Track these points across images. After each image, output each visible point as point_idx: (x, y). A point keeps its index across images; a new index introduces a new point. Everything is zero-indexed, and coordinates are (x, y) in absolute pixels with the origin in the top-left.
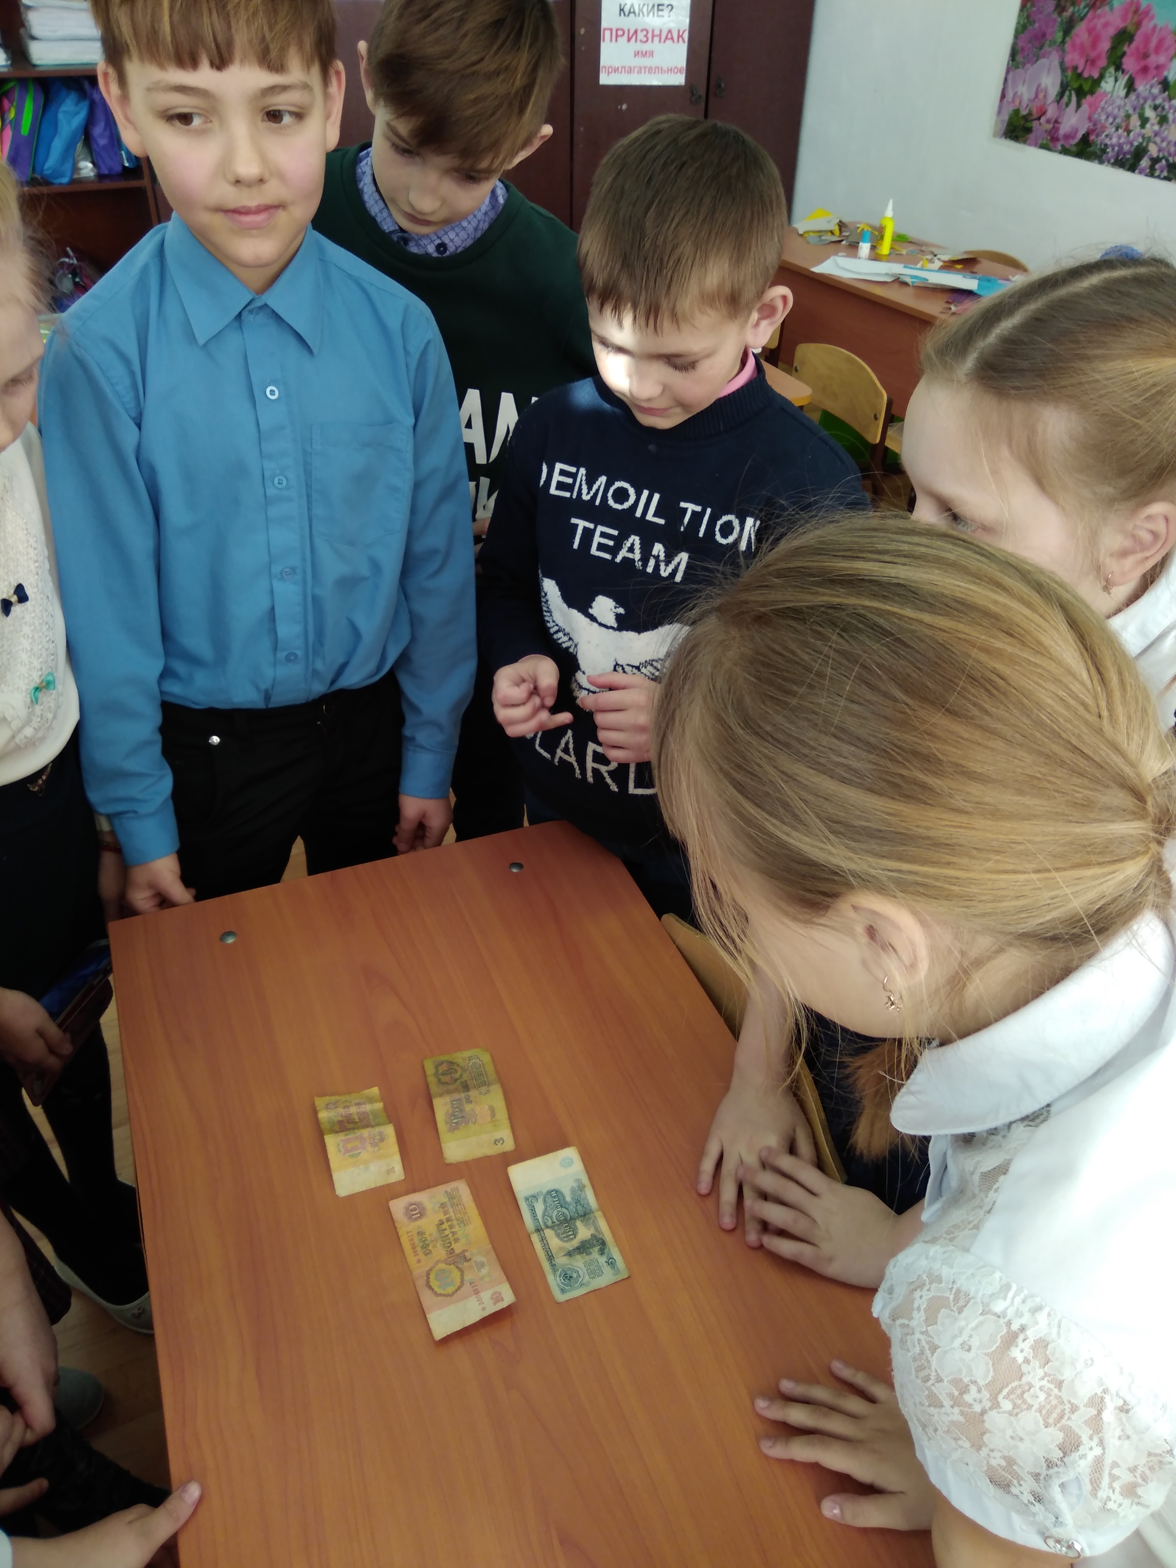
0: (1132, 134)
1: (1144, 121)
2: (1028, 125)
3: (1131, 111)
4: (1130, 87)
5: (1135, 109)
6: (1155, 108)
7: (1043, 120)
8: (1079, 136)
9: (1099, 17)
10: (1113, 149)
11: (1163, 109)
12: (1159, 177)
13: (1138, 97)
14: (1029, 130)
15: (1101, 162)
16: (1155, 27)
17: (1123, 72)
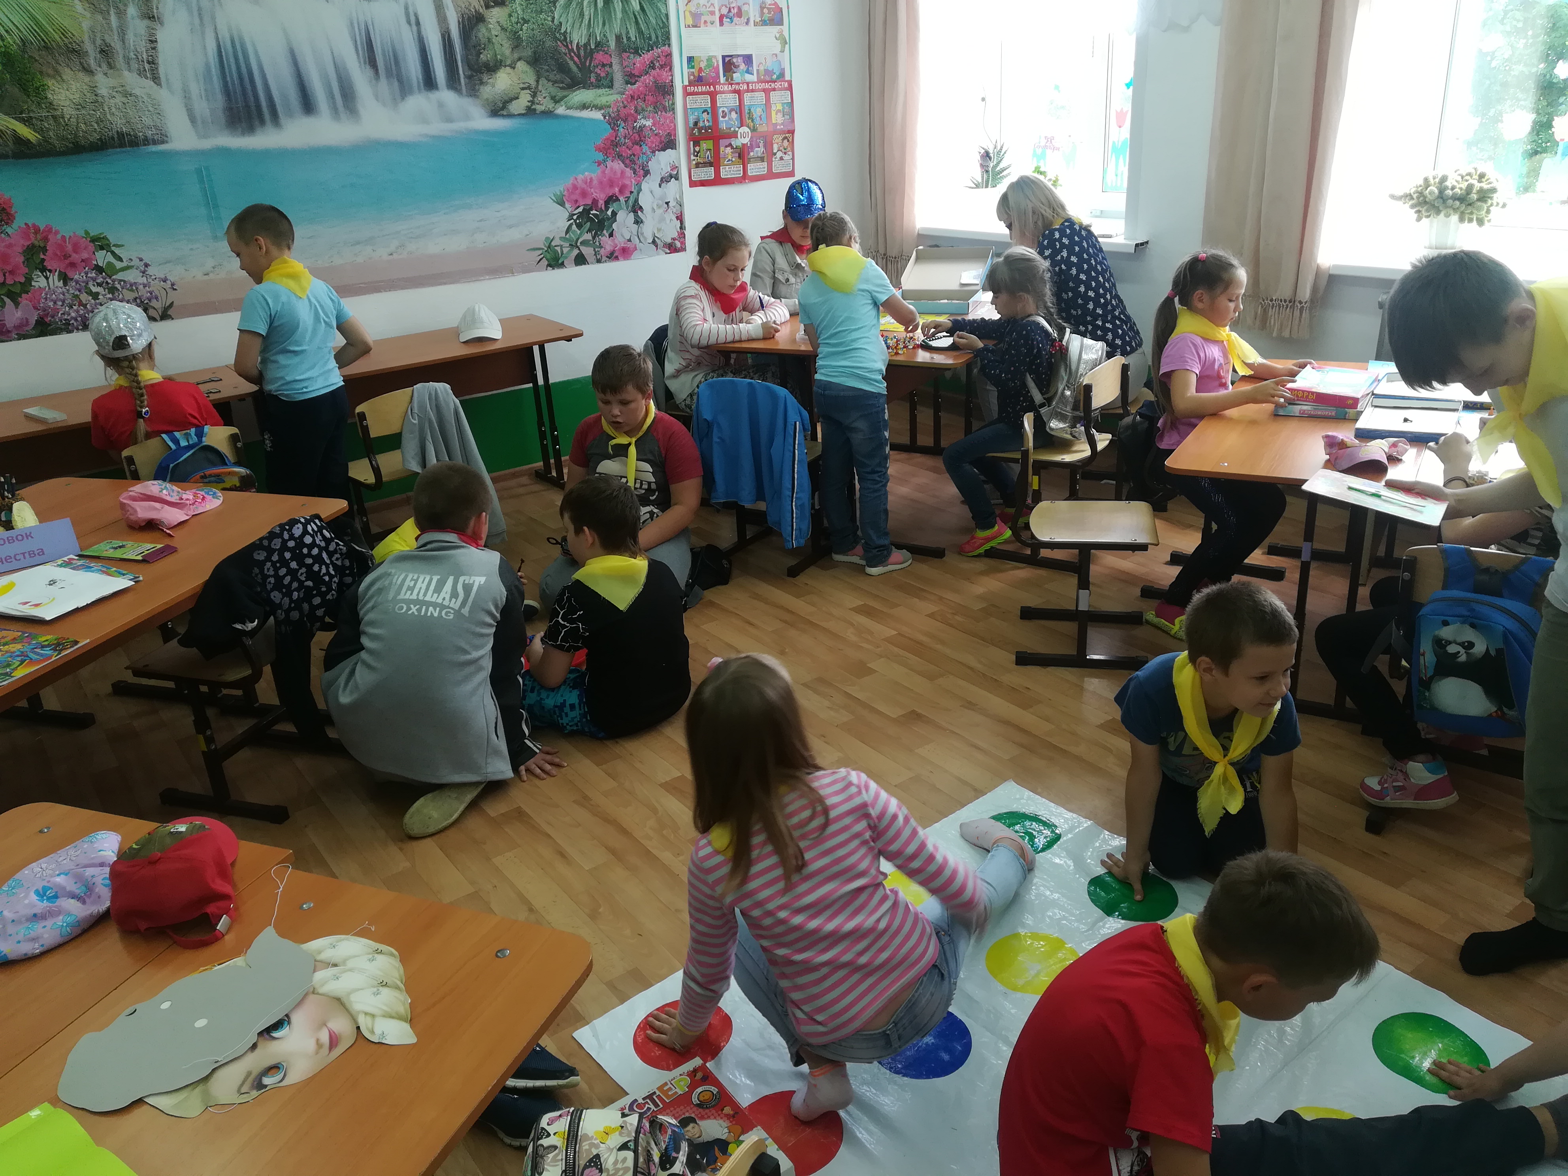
1: (94, 295)
3: (77, 293)
4: (65, 278)
5: (79, 291)
6: (99, 285)
8: (32, 322)
10: (76, 320)
11: (107, 283)
13: (77, 282)
16: (63, 237)
17: (50, 271)
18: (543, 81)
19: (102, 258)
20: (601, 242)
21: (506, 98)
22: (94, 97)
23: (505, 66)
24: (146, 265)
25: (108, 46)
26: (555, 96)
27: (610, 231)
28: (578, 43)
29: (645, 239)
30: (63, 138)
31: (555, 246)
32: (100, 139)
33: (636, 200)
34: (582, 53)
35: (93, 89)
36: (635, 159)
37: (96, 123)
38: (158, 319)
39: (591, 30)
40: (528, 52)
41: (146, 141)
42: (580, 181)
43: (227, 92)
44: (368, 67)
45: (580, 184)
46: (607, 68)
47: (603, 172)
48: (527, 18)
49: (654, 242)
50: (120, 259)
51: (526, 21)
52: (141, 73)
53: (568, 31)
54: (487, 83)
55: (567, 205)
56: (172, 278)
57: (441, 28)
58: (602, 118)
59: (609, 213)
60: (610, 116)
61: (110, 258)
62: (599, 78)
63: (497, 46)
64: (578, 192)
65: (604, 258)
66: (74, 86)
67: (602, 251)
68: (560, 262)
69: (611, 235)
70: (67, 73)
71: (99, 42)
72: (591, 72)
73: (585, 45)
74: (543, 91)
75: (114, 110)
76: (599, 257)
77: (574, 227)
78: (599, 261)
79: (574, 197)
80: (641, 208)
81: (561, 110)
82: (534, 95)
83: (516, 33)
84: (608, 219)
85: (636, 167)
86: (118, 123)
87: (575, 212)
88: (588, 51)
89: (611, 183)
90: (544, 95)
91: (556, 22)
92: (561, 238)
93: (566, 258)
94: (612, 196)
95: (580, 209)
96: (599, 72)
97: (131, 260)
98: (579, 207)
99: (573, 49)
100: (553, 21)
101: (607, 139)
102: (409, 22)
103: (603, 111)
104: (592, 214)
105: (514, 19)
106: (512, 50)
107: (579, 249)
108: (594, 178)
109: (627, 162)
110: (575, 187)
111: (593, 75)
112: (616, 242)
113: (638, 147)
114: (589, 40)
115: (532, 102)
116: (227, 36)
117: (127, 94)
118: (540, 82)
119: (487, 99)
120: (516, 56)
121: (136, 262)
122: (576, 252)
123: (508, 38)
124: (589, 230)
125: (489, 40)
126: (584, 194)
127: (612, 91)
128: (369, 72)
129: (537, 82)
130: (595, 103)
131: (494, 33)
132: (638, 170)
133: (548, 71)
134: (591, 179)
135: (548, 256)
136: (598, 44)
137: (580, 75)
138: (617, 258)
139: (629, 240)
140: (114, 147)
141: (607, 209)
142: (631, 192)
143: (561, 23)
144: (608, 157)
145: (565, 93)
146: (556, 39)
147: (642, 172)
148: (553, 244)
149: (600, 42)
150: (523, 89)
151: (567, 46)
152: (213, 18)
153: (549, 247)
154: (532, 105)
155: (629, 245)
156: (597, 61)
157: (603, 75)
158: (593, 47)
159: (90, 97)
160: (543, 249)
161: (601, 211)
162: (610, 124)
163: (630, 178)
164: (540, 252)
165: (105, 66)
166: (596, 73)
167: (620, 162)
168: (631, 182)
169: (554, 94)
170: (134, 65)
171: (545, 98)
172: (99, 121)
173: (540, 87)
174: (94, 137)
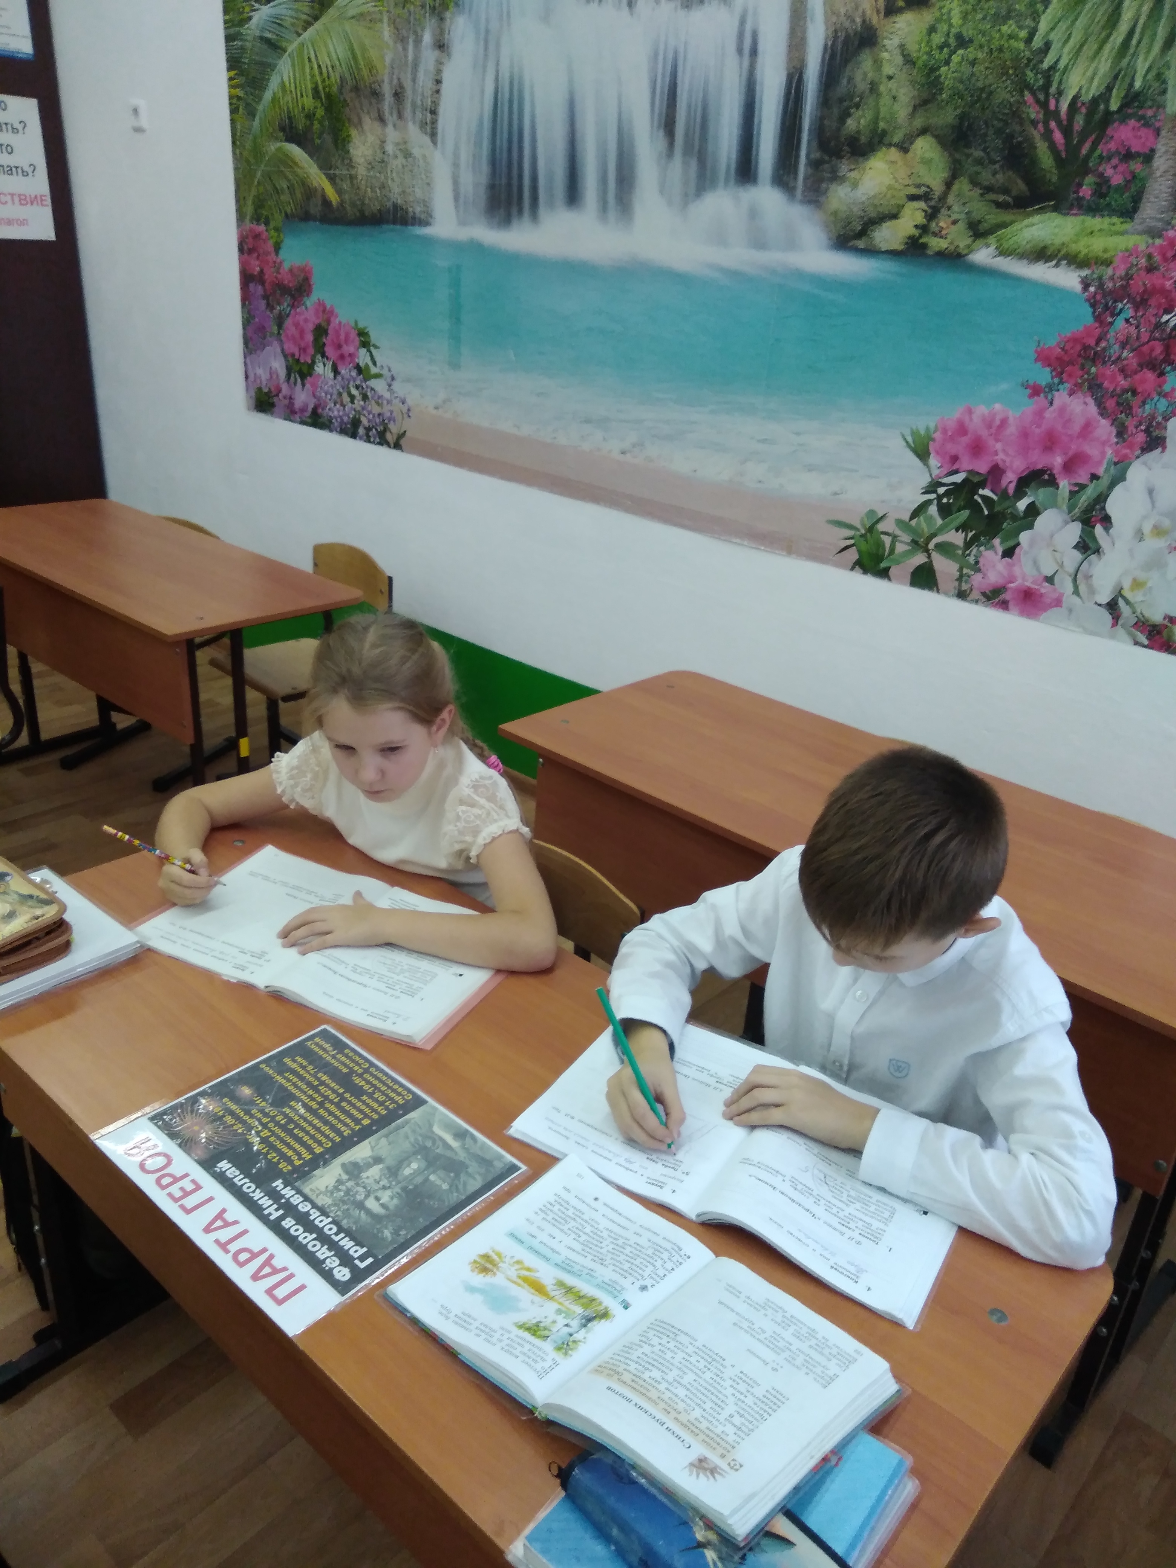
0: (346, 408)
1: (352, 398)
2: (271, 401)
3: (341, 390)
4: (336, 371)
5: (343, 388)
6: (357, 387)
7: (281, 396)
8: (310, 409)
9: (299, 314)
10: (337, 420)
11: (363, 388)
12: (373, 443)
13: (343, 379)
14: (273, 405)
15: (331, 431)
16: (340, 323)
17: (327, 359)
18: (962, 185)
19: (363, 358)
20: (981, 560)
21: (873, 215)
22: (381, 155)
23: (890, 145)
24: (393, 378)
25: (401, 86)
26: (980, 222)
27: (1011, 543)
28: (1076, 98)
29: (1092, 591)
30: (353, 204)
31: (884, 533)
32: (380, 211)
33: (1101, 499)
34: (1079, 121)
35: (383, 145)
36: (1135, 402)
37: (380, 189)
38: (392, 445)
39: (1124, 63)
40: (947, 117)
41: (414, 220)
42: (976, 419)
43: (493, 162)
44: (661, 133)
45: (975, 424)
46: (1135, 166)
47: (1039, 414)
48: (968, 32)
49: (1112, 606)
50: (375, 364)
51: (962, 42)
53: (1061, 65)
54: (842, 180)
55: (934, 461)
56: (410, 402)
57: (790, 60)
58: (1078, 287)
59: (1022, 505)
60: (1101, 286)
61: (368, 360)
62: (1102, 188)
63: (885, 100)
64: (965, 440)
65: (975, 594)
66: (371, 138)
67: (977, 579)
68: (883, 565)
69: (1009, 553)
70: (367, 122)
71: (395, 81)
72: (1086, 172)
73: (1095, 101)
74: (956, 208)
75: (394, 174)
76: (965, 587)
77: (933, 509)
78: (962, 595)
79: (952, 448)
80: (1106, 521)
81: (983, 255)
82: (932, 215)
83: (934, 69)
84: (1015, 517)
85: (1130, 423)
86: (395, 194)
87: (946, 480)
88: (1097, 117)
89: (1050, 442)
90: (955, 217)
91: (1037, 42)
92: (899, 522)
93: (898, 563)
94: (1042, 472)
95: (958, 478)
96: (1109, 172)
97: (382, 366)
98: (956, 472)
99: (1057, 112)
100: (1029, 40)
101: (1074, 340)
102: (740, 51)
103: (1085, 272)
104: (982, 497)
105: (938, 39)
106: (915, 108)
107: (929, 556)
108: (1011, 421)
109: (1111, 404)
110: (962, 429)
111: (1089, 180)
112: (1017, 571)
113: (1150, 376)
114: (1109, 89)
115: (924, 229)
116: (507, 75)
117: (407, 155)
118: (955, 187)
119: (835, 213)
120: (918, 123)
121: (385, 372)
122: (920, 559)
123: (913, 83)
124: (963, 527)
125: (873, 87)
126: (977, 448)
127: (1127, 226)
128: (661, 142)
129: (949, 185)
130: (1074, 248)
131: (888, 70)
132: (1131, 429)
133: (979, 162)
134: (1004, 422)
135: (864, 546)
136: (1132, 100)
137: (1055, 179)
138: (1004, 605)
139: (1050, 580)
140: (387, 222)
141: (1020, 493)
142: (1094, 477)
143: (1047, 46)
144: (1061, 382)
145: (1005, 216)
146: (1023, 85)
147: (1141, 438)
148: (881, 527)
149: (1137, 95)
150: (913, 198)
151: (1044, 105)
153: (871, 529)
154: (920, 236)
155: (1045, 588)
156: (1112, 146)
157: (1117, 180)
158: (1114, 106)
159: (379, 155)
160: (858, 530)
161: (1004, 495)
162: (1093, 306)
163: (1104, 443)
164: (851, 533)
165: (395, 114)
166: (1101, 175)
167: (1091, 401)
168: (1103, 454)
169: (976, 216)
170: (419, 115)
171: (954, 222)
172: (382, 187)
173: (951, 199)
174: (375, 207)
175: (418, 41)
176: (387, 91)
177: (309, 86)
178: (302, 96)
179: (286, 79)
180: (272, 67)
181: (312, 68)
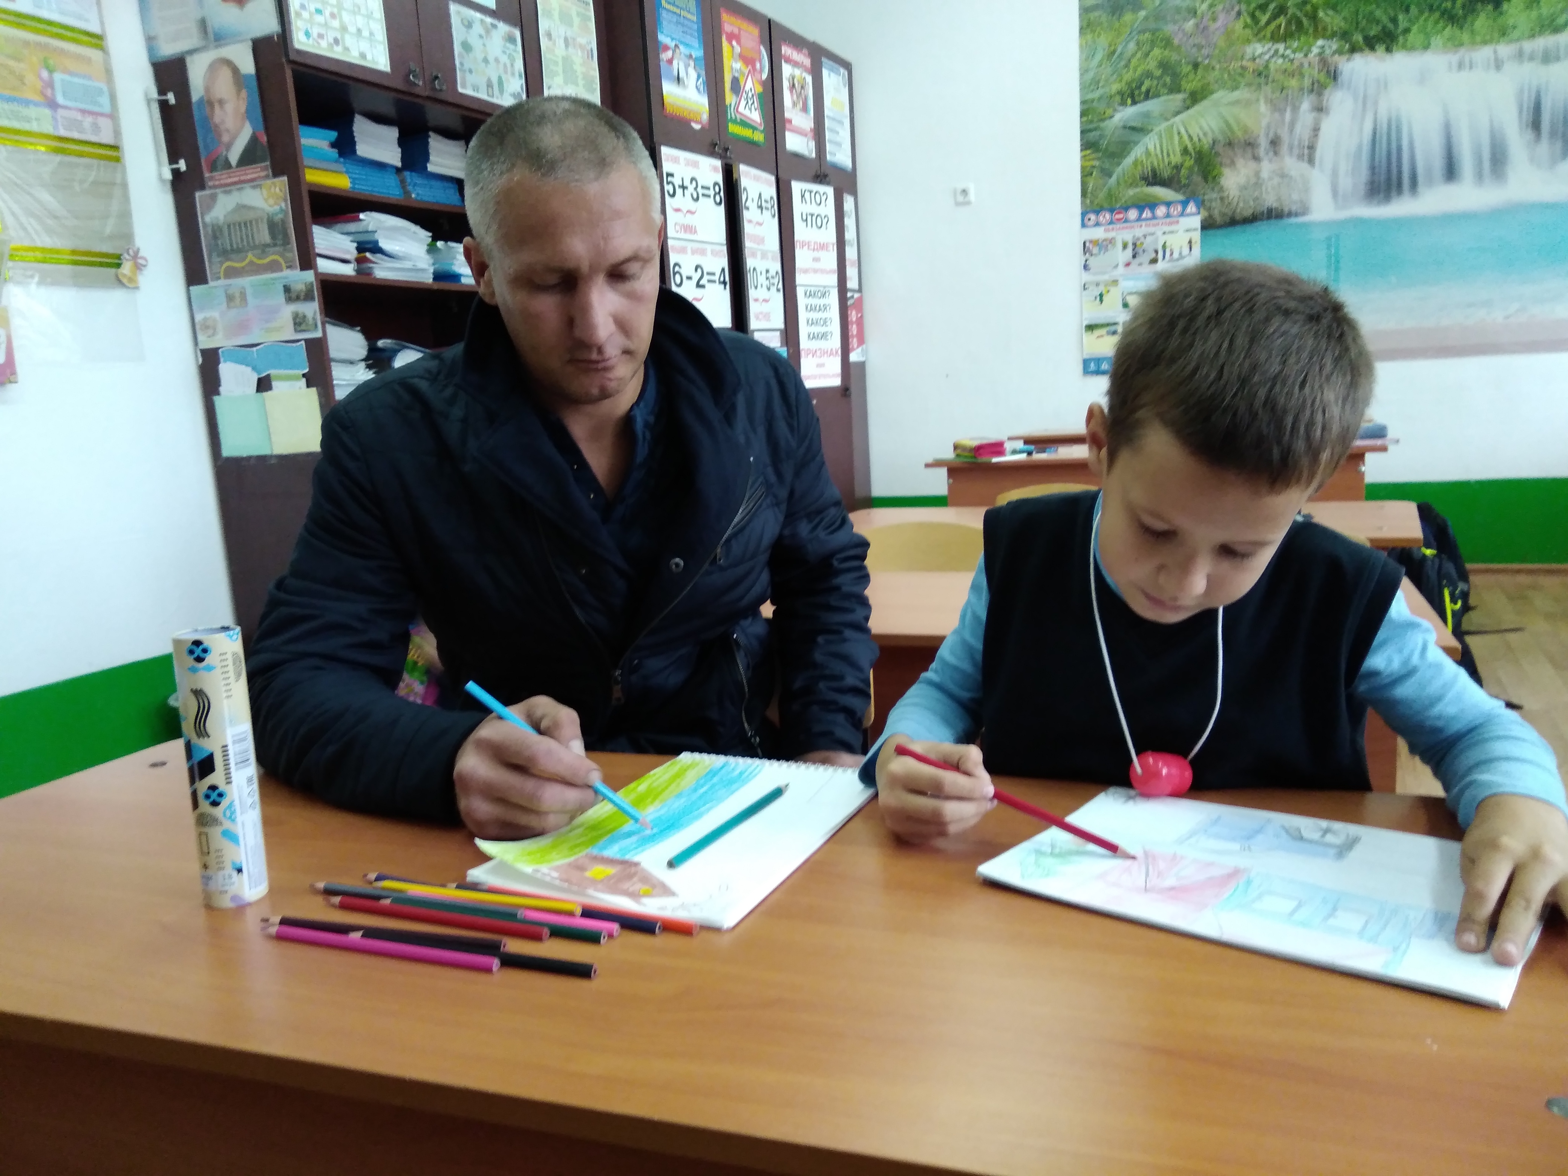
22: (1256, 180)
30: (1224, 215)
32: (1252, 214)
35: (1257, 174)
37: (1253, 201)
41: (1290, 214)
43: (1373, 168)
52: (1300, 157)
66: (1245, 172)
70: (1240, 162)
71: (1271, 135)
75: (1269, 190)
86: (1270, 200)
117: (1283, 176)
140: (1261, 220)
152: (1376, 103)
159: (1253, 180)
165: (1271, 154)
172: (1256, 199)
174: (1248, 213)
175: (1295, 109)
176: (1263, 143)
177: (1178, 149)
178: (1168, 155)
179: (1151, 147)
180: (1136, 143)
181: (1181, 138)
